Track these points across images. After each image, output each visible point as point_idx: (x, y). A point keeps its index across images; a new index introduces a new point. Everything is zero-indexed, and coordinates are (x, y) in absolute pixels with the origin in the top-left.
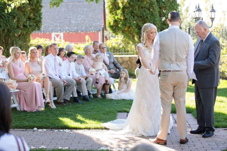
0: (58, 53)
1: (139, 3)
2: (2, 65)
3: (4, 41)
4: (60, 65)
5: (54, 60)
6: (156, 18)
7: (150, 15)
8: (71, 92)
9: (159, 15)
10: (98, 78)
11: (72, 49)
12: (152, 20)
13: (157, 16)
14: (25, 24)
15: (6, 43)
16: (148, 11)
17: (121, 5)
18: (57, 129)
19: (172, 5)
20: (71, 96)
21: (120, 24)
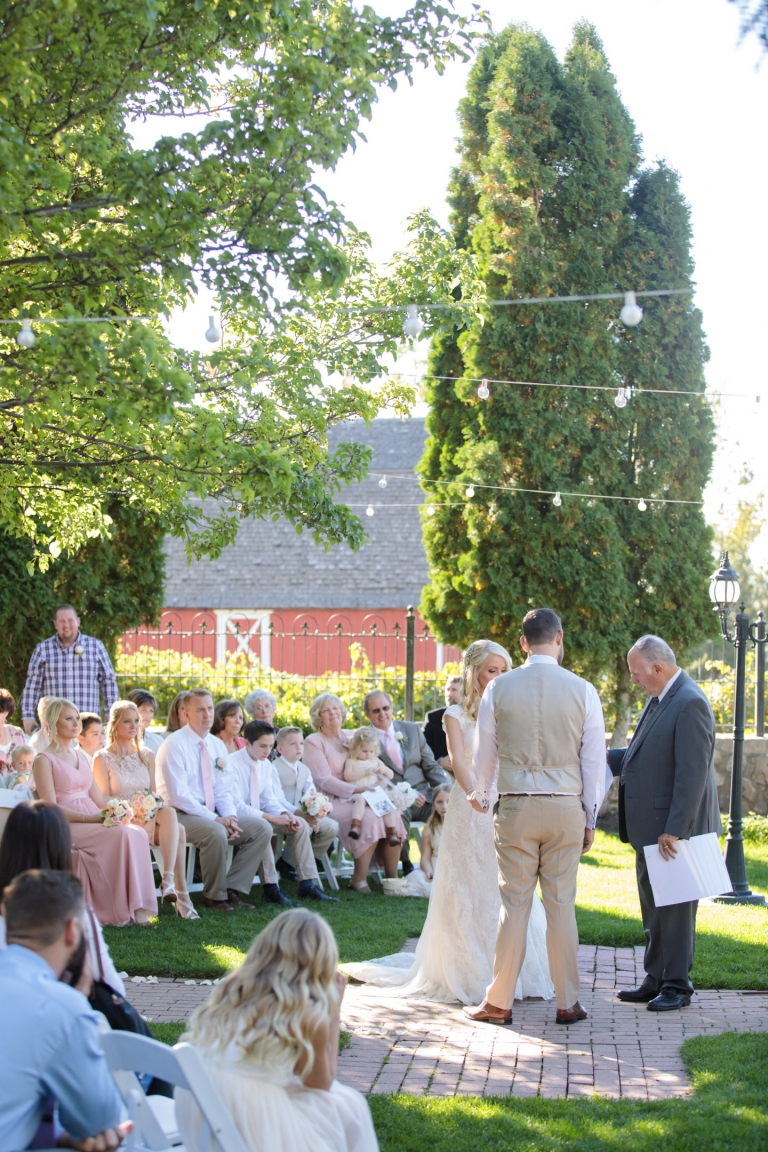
0: (211, 725)
1: (545, 526)
2: (9, 761)
3: (12, 664)
4: (219, 767)
5: (197, 750)
6: (614, 585)
7: (590, 574)
8: (255, 866)
9: (628, 576)
10: (358, 817)
11: (267, 706)
12: (594, 597)
13: (615, 578)
14: (98, 599)
15: (19, 670)
16: (583, 560)
17: (473, 535)
18: (192, 978)
19: (680, 535)
20: (257, 880)
21: (471, 608)
